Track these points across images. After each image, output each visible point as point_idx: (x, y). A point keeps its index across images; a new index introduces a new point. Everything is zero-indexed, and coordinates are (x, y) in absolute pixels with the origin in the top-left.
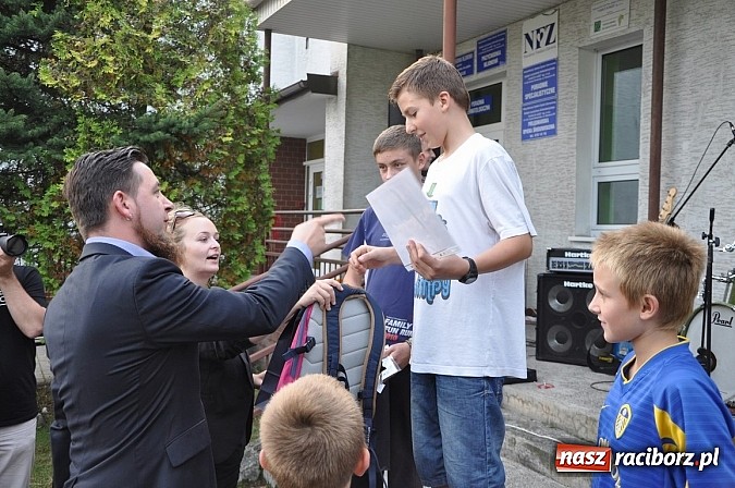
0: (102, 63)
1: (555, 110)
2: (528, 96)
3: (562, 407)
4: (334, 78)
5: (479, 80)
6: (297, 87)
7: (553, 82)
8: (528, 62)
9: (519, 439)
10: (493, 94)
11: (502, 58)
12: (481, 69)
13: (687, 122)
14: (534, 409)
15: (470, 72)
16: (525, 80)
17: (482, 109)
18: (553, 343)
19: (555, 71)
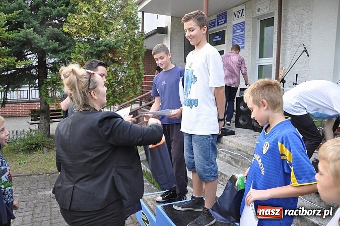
0: (84, 23)
1: (244, 40)
2: (234, 35)
3: (243, 144)
4: (166, 28)
5: (217, 29)
6: (153, 32)
7: (243, 30)
8: (234, 23)
9: (227, 155)
10: (222, 34)
11: (225, 22)
12: (218, 25)
13: (289, 45)
14: (233, 145)
15: (214, 26)
16: (233, 29)
17: (218, 39)
18: (241, 122)
19: (244, 26)
